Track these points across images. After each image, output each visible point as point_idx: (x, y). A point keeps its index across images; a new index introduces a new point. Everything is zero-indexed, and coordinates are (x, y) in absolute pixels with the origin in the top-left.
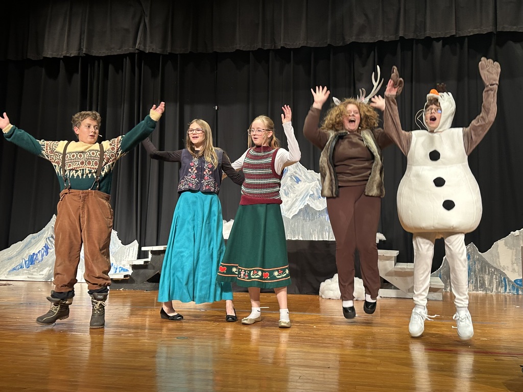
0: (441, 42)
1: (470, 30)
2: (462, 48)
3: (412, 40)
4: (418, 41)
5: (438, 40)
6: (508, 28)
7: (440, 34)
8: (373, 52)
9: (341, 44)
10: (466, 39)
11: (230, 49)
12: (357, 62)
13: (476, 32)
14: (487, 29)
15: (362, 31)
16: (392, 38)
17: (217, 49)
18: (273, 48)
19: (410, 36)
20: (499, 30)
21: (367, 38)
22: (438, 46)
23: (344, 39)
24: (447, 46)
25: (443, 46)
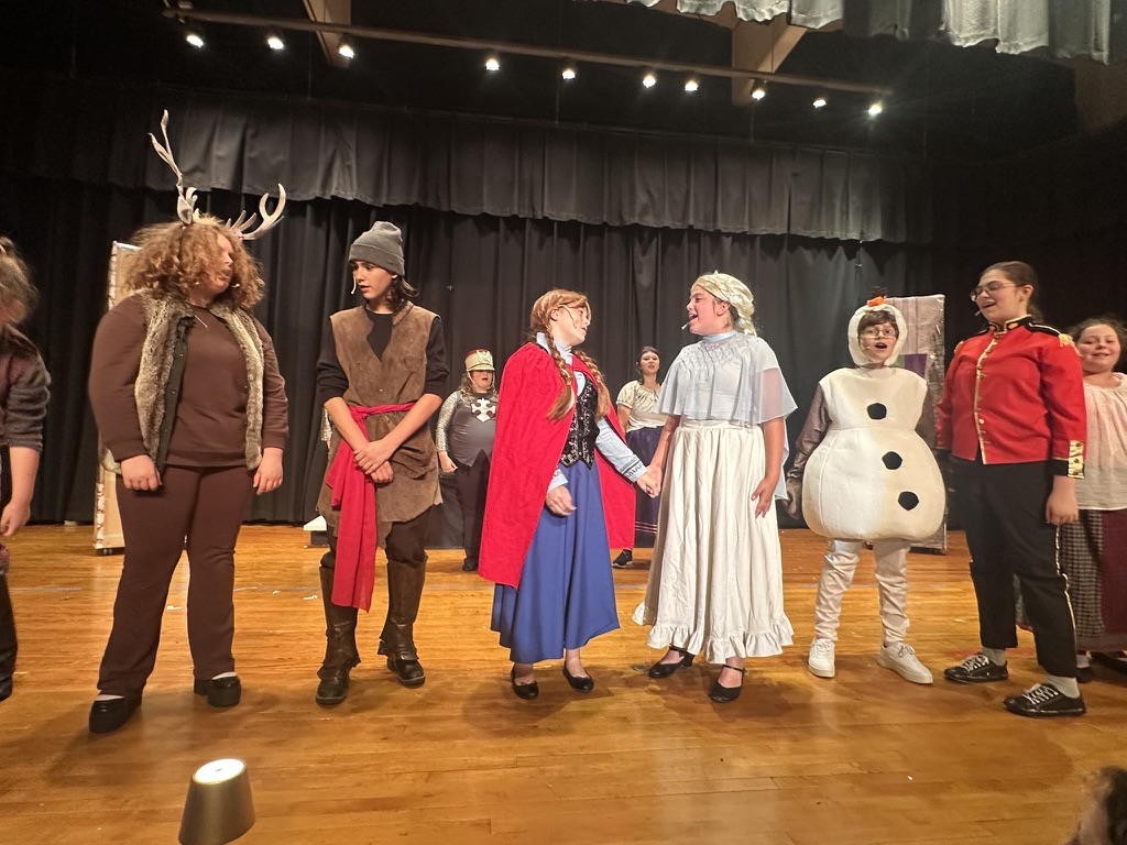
0: (730, 238)
1: (763, 229)
2: (752, 246)
3: (701, 230)
4: (707, 233)
5: (728, 235)
6: (802, 233)
7: (731, 229)
8: (655, 240)
9: (617, 224)
10: (758, 238)
11: (473, 211)
12: (637, 248)
13: (770, 231)
14: (780, 230)
15: (644, 212)
16: (679, 225)
17: (456, 208)
18: (531, 216)
19: (699, 226)
20: (793, 232)
21: (650, 221)
22: (727, 242)
23: (621, 217)
24: (736, 244)
25: (733, 242)
